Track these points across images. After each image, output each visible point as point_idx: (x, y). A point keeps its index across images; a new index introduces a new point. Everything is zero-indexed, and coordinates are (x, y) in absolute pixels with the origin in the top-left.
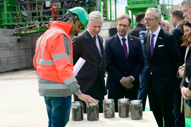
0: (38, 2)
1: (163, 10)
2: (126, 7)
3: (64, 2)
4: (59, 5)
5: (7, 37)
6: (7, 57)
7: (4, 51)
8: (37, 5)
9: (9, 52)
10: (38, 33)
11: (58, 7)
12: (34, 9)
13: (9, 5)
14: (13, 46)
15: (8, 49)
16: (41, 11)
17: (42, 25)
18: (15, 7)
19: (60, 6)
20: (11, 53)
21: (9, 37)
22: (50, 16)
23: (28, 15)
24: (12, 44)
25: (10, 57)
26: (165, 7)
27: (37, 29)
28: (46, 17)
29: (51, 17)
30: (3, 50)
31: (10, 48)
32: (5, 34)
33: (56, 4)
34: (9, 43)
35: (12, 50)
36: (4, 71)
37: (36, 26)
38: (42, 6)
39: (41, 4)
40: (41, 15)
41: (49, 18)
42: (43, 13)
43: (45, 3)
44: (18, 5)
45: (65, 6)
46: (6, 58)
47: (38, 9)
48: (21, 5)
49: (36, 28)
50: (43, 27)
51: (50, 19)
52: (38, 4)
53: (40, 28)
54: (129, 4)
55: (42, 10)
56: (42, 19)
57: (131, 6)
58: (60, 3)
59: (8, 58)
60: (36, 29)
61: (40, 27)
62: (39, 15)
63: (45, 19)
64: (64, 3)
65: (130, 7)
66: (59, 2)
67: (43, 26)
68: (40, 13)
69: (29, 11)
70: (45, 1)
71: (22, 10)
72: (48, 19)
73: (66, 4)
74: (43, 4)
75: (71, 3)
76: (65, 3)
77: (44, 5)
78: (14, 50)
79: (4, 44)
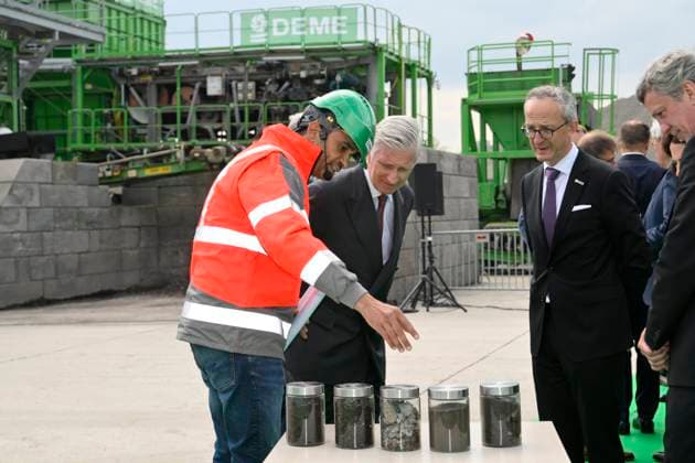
0: (182, 78)
1: (583, 113)
2: (464, 101)
3: (266, 80)
4: (250, 91)
5: (80, 187)
6: (79, 251)
7: (69, 233)
8: (178, 89)
9: (84, 236)
10: (180, 178)
11: (245, 96)
12: (170, 102)
13: (89, 87)
14: (100, 215)
15: (83, 226)
16: (192, 109)
17: (192, 151)
18: (111, 95)
19: (254, 92)
20: (90, 237)
21: (85, 187)
22: (217, 126)
23: (150, 120)
24: (97, 210)
25: (88, 252)
26: (589, 101)
27: (177, 162)
28: (208, 126)
29: (220, 129)
30: (66, 230)
32: (75, 179)
33: (240, 85)
34: (86, 205)
35: (95, 229)
36: (68, 296)
37: (175, 153)
38: (195, 93)
39: (193, 87)
40: (192, 121)
41: (216, 131)
42: (199, 115)
43: (205, 82)
44: (120, 89)
45: (270, 93)
46: (74, 253)
47: (183, 102)
48: (127, 88)
49: (173, 160)
50: (195, 159)
51: (219, 133)
52: (183, 85)
53: (187, 162)
54: (472, 90)
55: (196, 105)
56: (194, 134)
57: (480, 97)
58: (251, 85)
59: (82, 256)
60: (172, 164)
61: (187, 159)
62: (184, 120)
63: (202, 134)
64: (264, 85)
65: (475, 99)
66: (250, 80)
67: (197, 155)
68: (187, 113)
69: (154, 108)
70: (205, 77)
71: (130, 105)
72: (212, 134)
73: (272, 88)
74: (197, 86)
75: (286, 84)
76: (267, 83)
77: (203, 90)
78: (101, 229)
79: (70, 210)
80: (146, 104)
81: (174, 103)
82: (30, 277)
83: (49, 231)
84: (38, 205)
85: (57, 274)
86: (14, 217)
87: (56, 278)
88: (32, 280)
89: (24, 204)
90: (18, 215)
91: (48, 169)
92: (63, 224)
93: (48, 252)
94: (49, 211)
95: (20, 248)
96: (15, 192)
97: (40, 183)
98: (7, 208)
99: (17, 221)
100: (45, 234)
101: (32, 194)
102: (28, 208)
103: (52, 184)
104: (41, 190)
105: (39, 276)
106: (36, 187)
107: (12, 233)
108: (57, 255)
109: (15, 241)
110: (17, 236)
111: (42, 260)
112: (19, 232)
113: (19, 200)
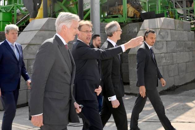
5: (184, 31)
6: (186, 61)
7: (182, 53)
9: (187, 54)
14: (192, 44)
15: (187, 50)
20: (189, 54)
21: (187, 32)
23: (184, 13)
24: (190, 43)
25: (189, 62)
30: (180, 51)
31: (189, 48)
32: (182, 28)
34: (187, 40)
35: (190, 51)
36: (183, 84)
46: (184, 63)
59: (187, 63)
78: (193, 51)
79: (182, 42)
80: (182, 7)
81: (192, 6)
82: (169, 75)
83: (175, 52)
84: (170, 40)
85: (179, 73)
86: (161, 46)
87: (179, 75)
88: (169, 77)
89: (165, 39)
90: (163, 44)
91: (173, 23)
92: (180, 49)
93: (175, 62)
94: (175, 43)
95: (164, 61)
96: (161, 34)
97: (171, 30)
98: (158, 42)
99: (162, 48)
100: (174, 53)
101: (168, 34)
102: (166, 41)
103: (175, 30)
104: (171, 33)
105: (172, 75)
106: (169, 31)
107: (161, 54)
108: (178, 64)
109: (162, 57)
110: (162, 55)
111: (173, 67)
112: (163, 53)
113: (163, 38)
